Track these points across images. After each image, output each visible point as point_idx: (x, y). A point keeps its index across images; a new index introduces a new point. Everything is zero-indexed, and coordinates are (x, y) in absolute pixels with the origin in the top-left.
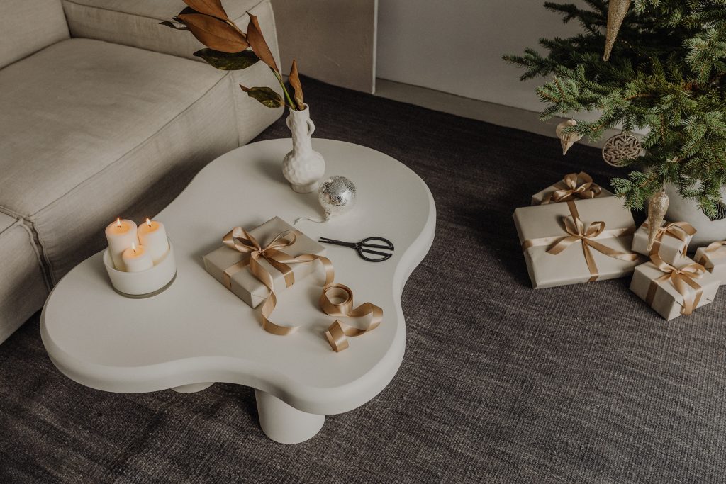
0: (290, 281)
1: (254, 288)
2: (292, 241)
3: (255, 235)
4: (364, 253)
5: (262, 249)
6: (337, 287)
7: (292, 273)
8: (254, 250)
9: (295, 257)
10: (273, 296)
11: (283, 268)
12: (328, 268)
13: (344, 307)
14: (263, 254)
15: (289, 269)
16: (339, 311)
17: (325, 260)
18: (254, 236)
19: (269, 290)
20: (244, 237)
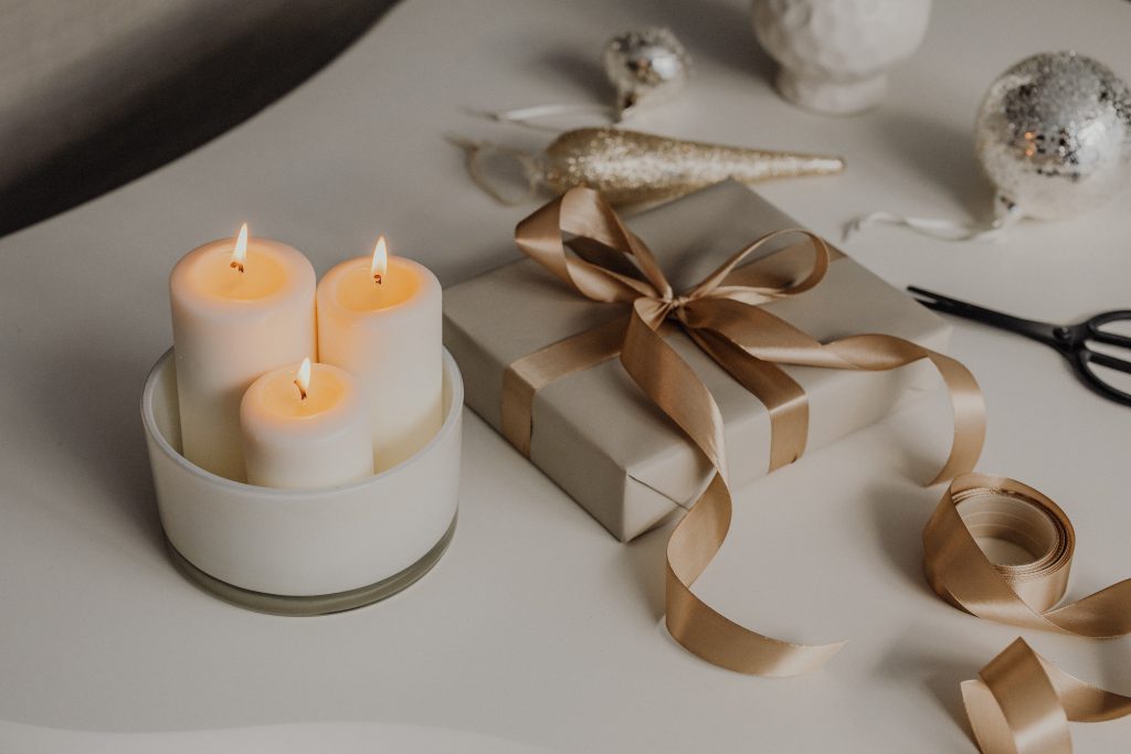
0: (789, 446)
1: (639, 452)
2: (801, 278)
3: (650, 233)
4: (1097, 370)
5: (676, 296)
6: (1004, 492)
7: (804, 411)
8: (641, 295)
9: (824, 342)
10: (719, 496)
11: (768, 383)
12: (967, 404)
13: (1031, 581)
14: (682, 315)
15: (793, 388)
16: (1009, 594)
17: (954, 371)
18: (643, 238)
19: (704, 463)
20: (604, 238)
